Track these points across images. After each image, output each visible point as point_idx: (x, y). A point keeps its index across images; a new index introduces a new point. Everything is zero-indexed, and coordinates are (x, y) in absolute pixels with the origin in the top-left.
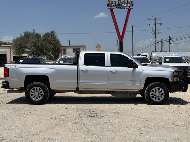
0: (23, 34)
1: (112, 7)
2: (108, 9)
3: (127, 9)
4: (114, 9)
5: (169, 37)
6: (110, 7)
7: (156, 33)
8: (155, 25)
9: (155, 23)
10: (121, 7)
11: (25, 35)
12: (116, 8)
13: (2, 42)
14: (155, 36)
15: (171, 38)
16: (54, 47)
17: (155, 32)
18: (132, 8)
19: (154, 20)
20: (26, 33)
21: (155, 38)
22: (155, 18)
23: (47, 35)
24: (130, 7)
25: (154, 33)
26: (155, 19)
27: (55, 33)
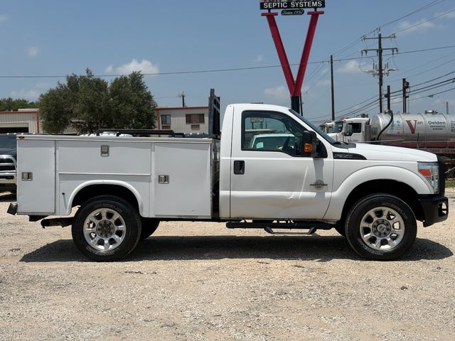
0: (65, 82)
1: (272, 11)
2: (263, 15)
3: (309, 13)
4: (276, 14)
5: (404, 80)
6: (267, 11)
7: (383, 72)
8: (380, 51)
9: (380, 47)
10: (293, 11)
11: (69, 83)
12: (282, 12)
13: (25, 101)
14: (381, 80)
15: (408, 83)
16: (138, 110)
17: (381, 70)
18: (322, 13)
19: (378, 40)
20: (72, 77)
21: (381, 84)
22: (380, 35)
23: (120, 83)
24: (316, 10)
25: (378, 72)
26: (380, 38)
27: (140, 78)
